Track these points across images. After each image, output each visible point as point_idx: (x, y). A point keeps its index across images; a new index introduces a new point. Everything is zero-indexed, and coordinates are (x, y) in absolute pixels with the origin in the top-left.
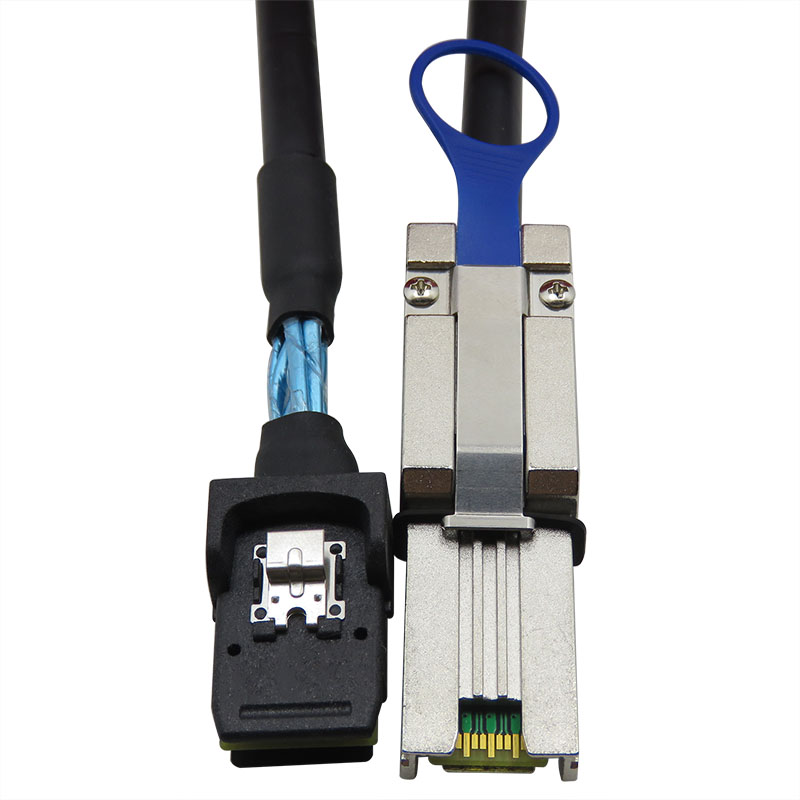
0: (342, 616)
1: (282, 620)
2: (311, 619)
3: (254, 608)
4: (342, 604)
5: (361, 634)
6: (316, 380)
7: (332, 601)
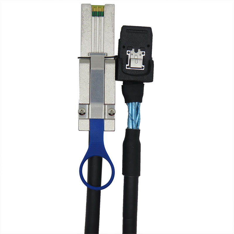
0: (127, 51)
1: (139, 50)
2: (133, 50)
3: (144, 55)
4: (127, 54)
5: (124, 47)
6: (130, 112)
7: (129, 55)
